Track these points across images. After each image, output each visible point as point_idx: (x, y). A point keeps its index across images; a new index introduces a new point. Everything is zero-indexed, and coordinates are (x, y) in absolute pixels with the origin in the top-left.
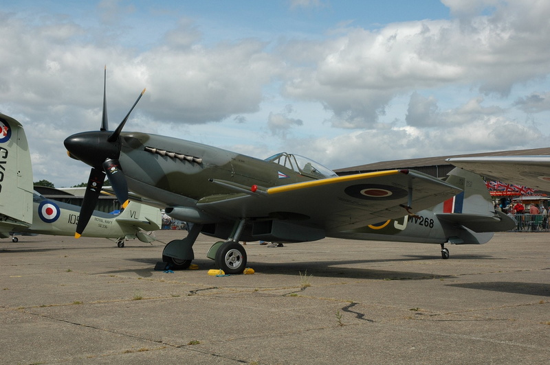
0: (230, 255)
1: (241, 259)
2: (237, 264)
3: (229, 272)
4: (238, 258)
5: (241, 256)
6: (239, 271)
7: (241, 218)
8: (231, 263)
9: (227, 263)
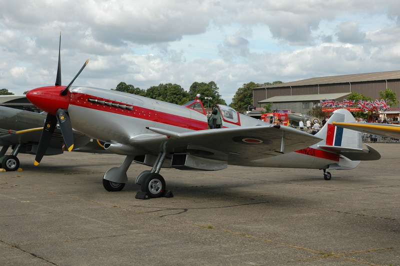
0: (10, 162)
1: (16, 164)
2: (13, 166)
3: (8, 170)
4: (14, 163)
5: (15, 162)
6: (15, 169)
7: (18, 144)
8: (10, 166)
9: (8, 166)
